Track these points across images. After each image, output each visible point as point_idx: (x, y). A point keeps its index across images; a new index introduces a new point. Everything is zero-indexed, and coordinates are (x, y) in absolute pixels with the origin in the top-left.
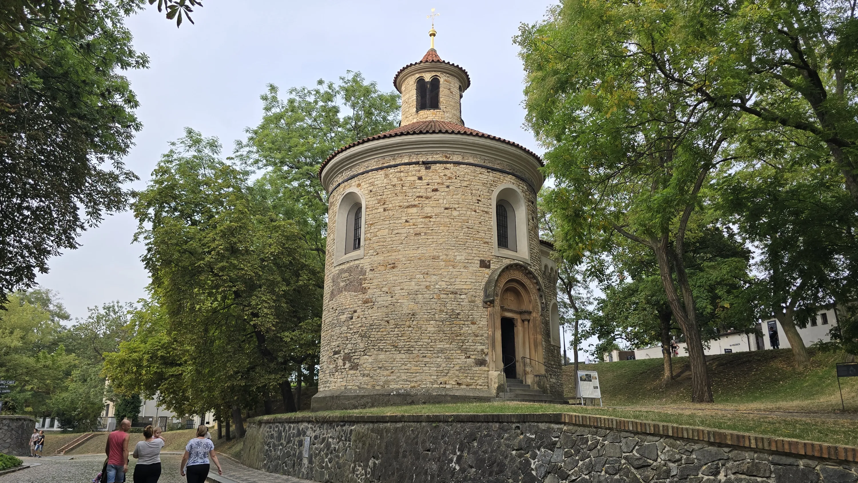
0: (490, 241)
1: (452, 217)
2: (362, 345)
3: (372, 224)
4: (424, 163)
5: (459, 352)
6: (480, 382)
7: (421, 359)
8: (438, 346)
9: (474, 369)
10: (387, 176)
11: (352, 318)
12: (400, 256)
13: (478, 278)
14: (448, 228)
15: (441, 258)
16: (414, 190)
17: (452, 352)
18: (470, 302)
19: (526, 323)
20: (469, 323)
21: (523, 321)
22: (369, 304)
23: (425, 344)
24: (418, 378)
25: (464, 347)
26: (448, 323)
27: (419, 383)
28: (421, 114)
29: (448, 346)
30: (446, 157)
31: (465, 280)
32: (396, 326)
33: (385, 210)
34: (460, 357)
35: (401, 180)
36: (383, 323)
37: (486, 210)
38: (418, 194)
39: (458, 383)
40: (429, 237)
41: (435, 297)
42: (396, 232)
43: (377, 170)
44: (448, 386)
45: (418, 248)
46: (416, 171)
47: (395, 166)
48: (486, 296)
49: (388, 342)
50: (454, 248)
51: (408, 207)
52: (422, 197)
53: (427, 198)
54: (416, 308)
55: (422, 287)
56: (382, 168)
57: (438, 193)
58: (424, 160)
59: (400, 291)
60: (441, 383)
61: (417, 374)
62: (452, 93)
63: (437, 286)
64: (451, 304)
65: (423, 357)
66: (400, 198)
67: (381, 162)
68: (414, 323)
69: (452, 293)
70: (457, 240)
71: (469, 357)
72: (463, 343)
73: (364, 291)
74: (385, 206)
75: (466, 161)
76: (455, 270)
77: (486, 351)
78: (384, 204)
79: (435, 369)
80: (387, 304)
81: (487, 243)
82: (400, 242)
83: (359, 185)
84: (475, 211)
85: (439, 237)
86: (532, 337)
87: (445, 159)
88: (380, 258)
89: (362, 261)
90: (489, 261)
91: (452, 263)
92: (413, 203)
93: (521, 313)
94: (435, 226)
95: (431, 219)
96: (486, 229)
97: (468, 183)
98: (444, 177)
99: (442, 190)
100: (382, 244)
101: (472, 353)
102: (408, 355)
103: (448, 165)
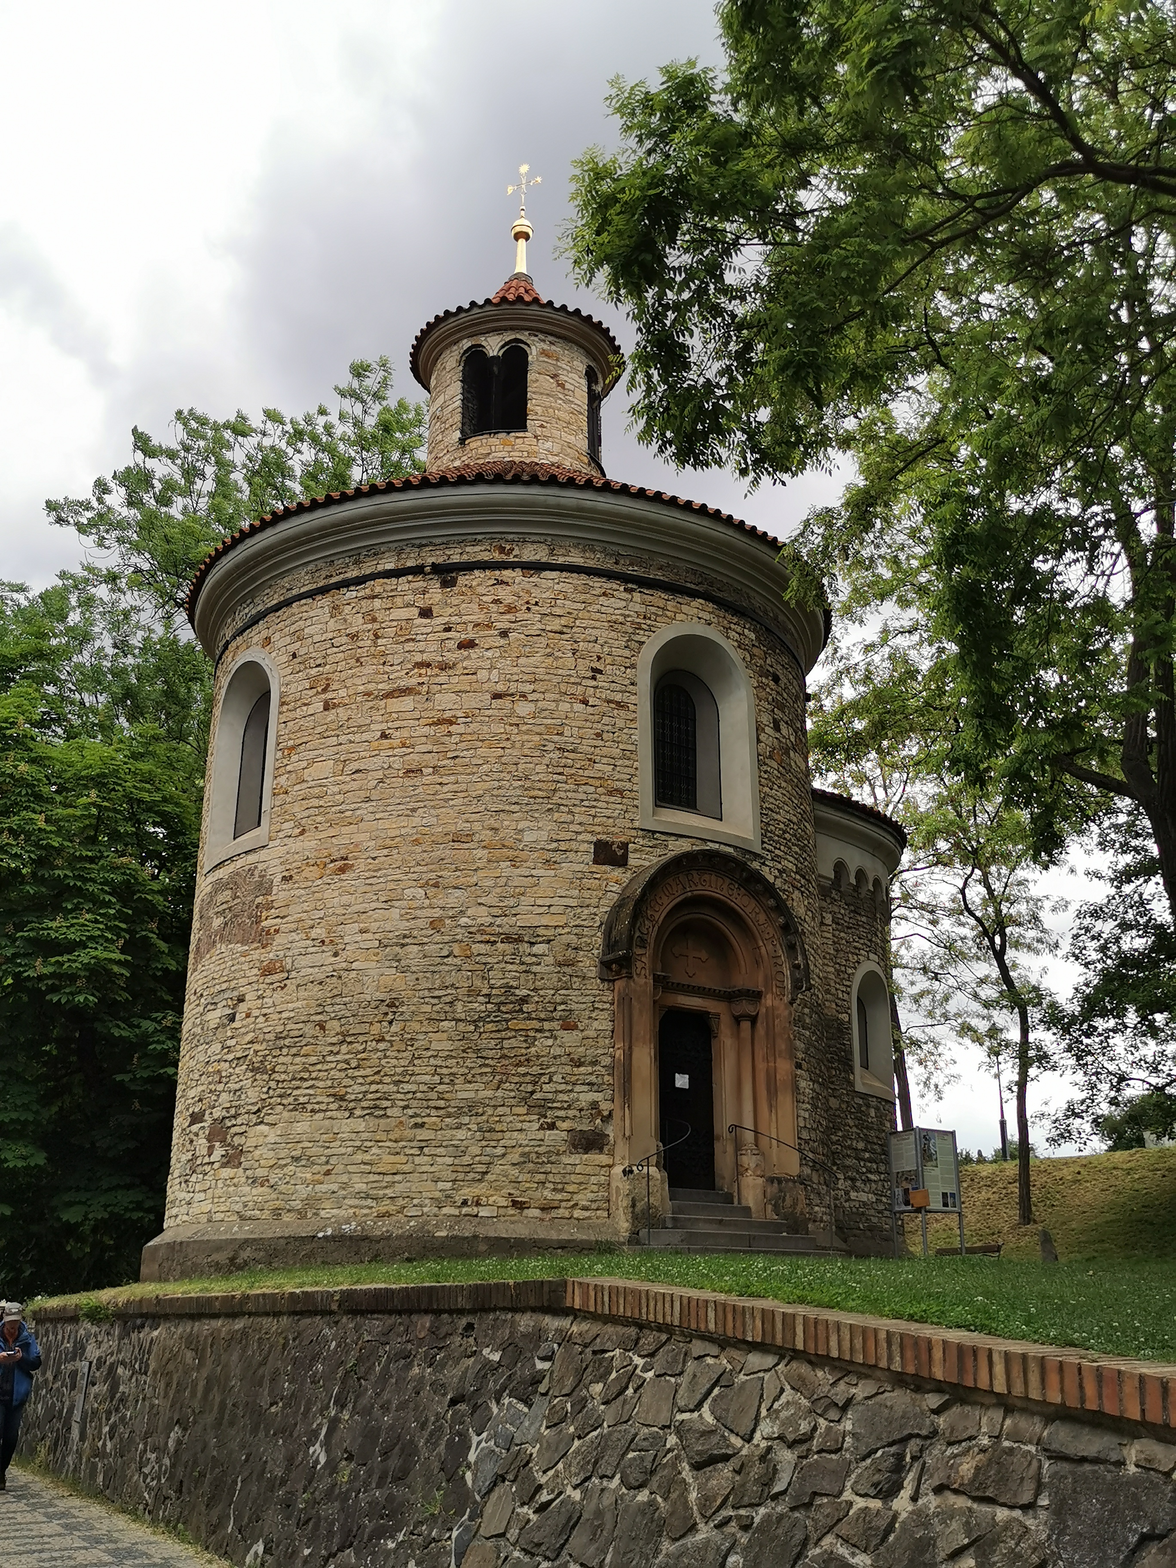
0: (628, 785)
1: (515, 720)
2: (252, 1095)
3: (293, 748)
4: (437, 569)
5: (523, 1110)
6: (583, 1199)
7: (409, 1133)
8: (461, 1095)
9: (566, 1159)
10: (335, 609)
11: (232, 1018)
12: (362, 837)
13: (586, 894)
14: (500, 752)
15: (476, 838)
16: (409, 646)
17: (501, 1110)
18: (560, 965)
19: (746, 1025)
20: (555, 1025)
21: (737, 1020)
22: (276, 977)
23: (423, 1088)
24: (399, 1188)
25: (537, 1096)
26: (490, 1026)
27: (401, 1202)
28: (473, 445)
29: (489, 1093)
30: (502, 550)
31: (548, 902)
32: (345, 1038)
33: (326, 708)
34: (526, 1126)
35: (374, 620)
36: (309, 1030)
37: (618, 697)
38: (418, 658)
39: (515, 1204)
40: (444, 780)
41: (456, 953)
42: (355, 766)
43: (311, 595)
44: (484, 1212)
45: (414, 810)
46: (415, 592)
47: (360, 581)
48: (610, 945)
49: (321, 1084)
50: (516, 808)
51: (389, 695)
52: (429, 665)
53: (444, 667)
54: (399, 984)
55: (420, 923)
56: (323, 591)
57: (473, 653)
58: (440, 560)
59: (358, 938)
60: (465, 1203)
61: (397, 1178)
62: (562, 386)
63: (463, 921)
64: (503, 971)
65: (416, 1126)
66: (369, 670)
67: (324, 573)
68: (395, 1028)
69: (508, 939)
70: (528, 784)
71: (552, 1126)
72: (535, 1083)
73: (264, 938)
74: (329, 695)
75: (561, 560)
76: (518, 871)
77: (605, 1107)
78: (325, 690)
79: (449, 1161)
80: (321, 976)
81: (620, 792)
82: (363, 794)
83: (268, 640)
84: (585, 702)
85: (475, 778)
86: (761, 1066)
87: (497, 556)
88: (308, 845)
89: (263, 855)
90: (624, 846)
91: (511, 853)
92: (402, 683)
93: (730, 997)
94: (463, 745)
95: (453, 728)
96: (616, 752)
97: (563, 621)
98: (494, 608)
99: (490, 642)
100: (315, 802)
101: (562, 1113)
102: (372, 1122)
103: (507, 574)
